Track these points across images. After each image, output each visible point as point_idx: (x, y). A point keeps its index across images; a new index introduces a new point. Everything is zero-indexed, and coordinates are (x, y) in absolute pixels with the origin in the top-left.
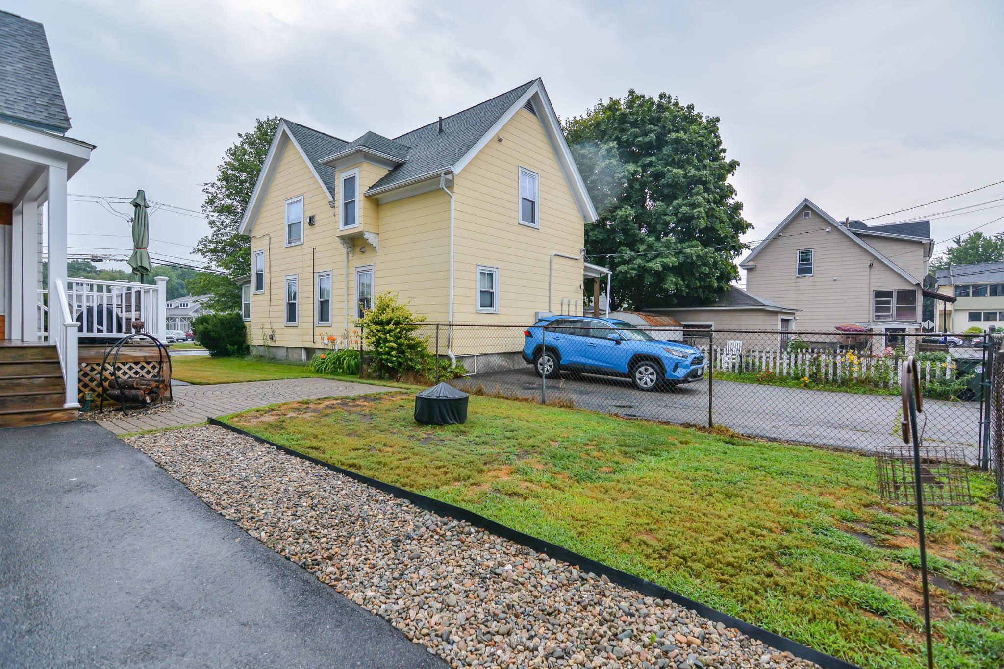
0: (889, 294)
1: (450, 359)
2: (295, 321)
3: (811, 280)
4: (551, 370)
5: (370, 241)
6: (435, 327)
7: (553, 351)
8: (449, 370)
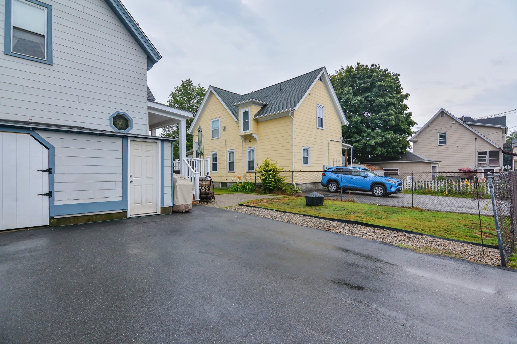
0: (485, 153)
1: (293, 185)
2: (216, 170)
3: (446, 147)
4: (335, 189)
5: (255, 137)
6: (292, 172)
7: (335, 181)
8: (293, 189)
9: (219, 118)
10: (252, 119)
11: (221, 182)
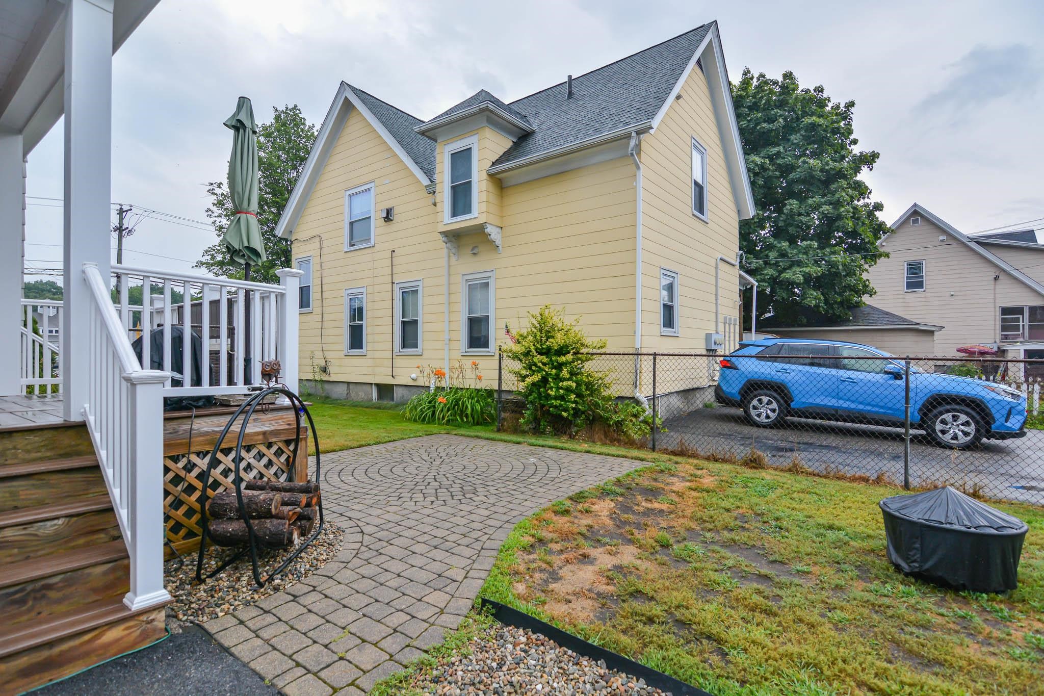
0: (1019, 310)
1: (637, 402)
2: (362, 348)
3: (923, 295)
4: (773, 416)
5: (493, 237)
6: (651, 357)
7: (779, 390)
8: (642, 418)
9: (372, 185)
10: (484, 176)
11: (378, 385)
